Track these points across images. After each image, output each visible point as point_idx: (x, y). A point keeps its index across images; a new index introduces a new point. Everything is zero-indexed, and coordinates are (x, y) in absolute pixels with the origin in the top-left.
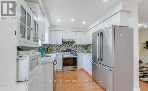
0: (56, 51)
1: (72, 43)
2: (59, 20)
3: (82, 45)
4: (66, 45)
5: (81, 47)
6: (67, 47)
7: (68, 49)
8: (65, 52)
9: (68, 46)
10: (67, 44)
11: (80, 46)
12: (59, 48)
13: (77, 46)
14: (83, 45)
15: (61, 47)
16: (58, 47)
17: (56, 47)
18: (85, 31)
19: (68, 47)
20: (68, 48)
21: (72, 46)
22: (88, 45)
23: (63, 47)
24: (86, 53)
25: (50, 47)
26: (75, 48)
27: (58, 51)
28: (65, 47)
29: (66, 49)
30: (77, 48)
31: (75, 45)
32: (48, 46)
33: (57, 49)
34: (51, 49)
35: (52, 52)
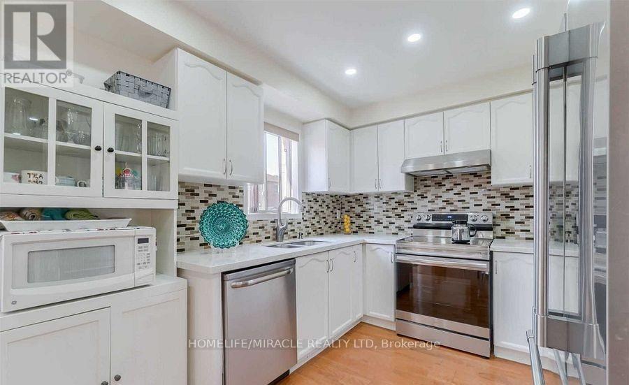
0: (385, 222)
1: (475, 175)
2: (351, 72)
4: (440, 191)
6: (442, 204)
7: (444, 217)
8: (430, 234)
9: (450, 195)
10: (440, 185)
12: (399, 211)
13: (516, 194)
15: (410, 206)
16: (396, 203)
17: (385, 207)
19: (447, 202)
20: (449, 208)
21: (479, 196)
23: (420, 203)
25: (356, 206)
26: (502, 209)
27: (392, 227)
28: (430, 206)
29: (435, 217)
30: (513, 209)
31: (497, 189)
32: (351, 199)
33: (390, 214)
34: (364, 214)
35: (368, 230)
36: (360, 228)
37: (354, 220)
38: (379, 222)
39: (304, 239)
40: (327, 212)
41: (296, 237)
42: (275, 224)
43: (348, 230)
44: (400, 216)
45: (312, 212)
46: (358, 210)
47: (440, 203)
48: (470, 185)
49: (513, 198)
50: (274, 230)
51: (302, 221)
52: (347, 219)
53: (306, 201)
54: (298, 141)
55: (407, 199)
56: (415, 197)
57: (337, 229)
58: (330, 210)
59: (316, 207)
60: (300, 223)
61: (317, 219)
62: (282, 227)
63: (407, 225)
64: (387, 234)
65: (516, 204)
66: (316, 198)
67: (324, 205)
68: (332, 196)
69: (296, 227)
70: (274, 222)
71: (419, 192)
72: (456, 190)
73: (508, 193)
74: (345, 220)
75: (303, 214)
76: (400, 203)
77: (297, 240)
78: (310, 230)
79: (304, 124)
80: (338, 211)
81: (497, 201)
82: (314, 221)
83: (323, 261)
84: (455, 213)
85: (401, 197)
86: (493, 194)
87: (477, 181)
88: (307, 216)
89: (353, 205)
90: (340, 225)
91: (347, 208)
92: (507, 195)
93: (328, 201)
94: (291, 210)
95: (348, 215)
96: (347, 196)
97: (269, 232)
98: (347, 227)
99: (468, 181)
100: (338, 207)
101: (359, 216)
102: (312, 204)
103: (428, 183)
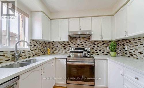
3: (106, 41)
5: (103, 46)
7: (78, 49)
10: (77, 40)
11: (101, 44)
12: (65, 47)
13: (95, 43)
14: (108, 42)
15: (68, 46)
16: (64, 45)
17: (61, 46)
18: (113, 13)
20: (79, 46)
21: (87, 43)
22: (117, 41)
23: (71, 45)
24: (115, 56)
25: (52, 46)
26: (92, 47)
27: (63, 52)
28: (74, 46)
29: (76, 49)
30: (94, 47)
31: (91, 42)
32: (50, 43)
33: (63, 48)
34: (54, 48)
35: (56, 53)
36: (53, 52)
37: (51, 50)
38: (59, 51)
39: (31, 58)
40: (41, 47)
41: (27, 58)
42: (13, 53)
43: (49, 53)
44: (66, 49)
45: (35, 47)
46: (52, 47)
47: (77, 45)
48: (85, 40)
49: (94, 44)
50: (13, 56)
51: (30, 51)
52: (49, 50)
53: (32, 43)
54: (29, 18)
55: (68, 44)
56: (70, 43)
57: (45, 53)
58: (43, 47)
59: (37, 45)
60: (29, 52)
61: (37, 50)
62: (17, 54)
63: (68, 51)
64: (62, 54)
65: (95, 46)
66: (37, 42)
67: (40, 45)
68: (43, 42)
69: (27, 53)
70: (13, 52)
71: (71, 42)
72: (81, 42)
73: (94, 43)
74: (48, 50)
75: (31, 48)
76: (66, 45)
77: (27, 59)
78: (34, 54)
79: (32, 12)
80: (45, 47)
81: (91, 45)
82: (36, 51)
83: (40, 70)
84: (81, 48)
85: (66, 43)
86: (90, 43)
87: (86, 39)
88: (33, 49)
89: (51, 45)
90: (46, 52)
91: (49, 46)
92: (93, 43)
93: (42, 43)
94: (24, 46)
95: (49, 48)
96: (48, 42)
97: (9, 57)
98: (49, 52)
99: (84, 39)
100: (46, 46)
101: (53, 49)
102: (35, 44)
103: (74, 39)
